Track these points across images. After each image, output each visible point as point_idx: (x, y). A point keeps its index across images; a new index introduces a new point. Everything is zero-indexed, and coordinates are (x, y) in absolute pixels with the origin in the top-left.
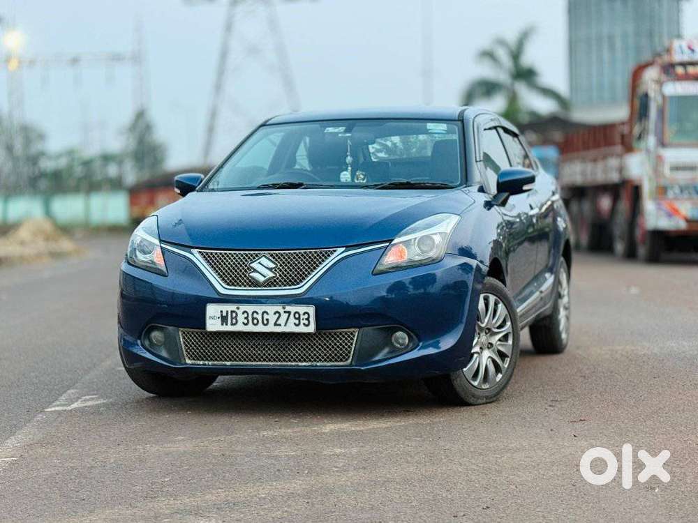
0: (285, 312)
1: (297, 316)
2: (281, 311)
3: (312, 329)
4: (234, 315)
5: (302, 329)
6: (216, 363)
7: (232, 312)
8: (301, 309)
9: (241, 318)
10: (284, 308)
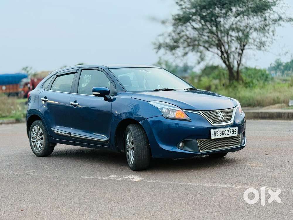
0: (230, 130)
1: (233, 131)
2: (229, 130)
3: (237, 135)
4: (217, 132)
5: (234, 135)
6: (210, 150)
7: (217, 131)
8: (234, 128)
9: (219, 134)
10: (229, 129)
